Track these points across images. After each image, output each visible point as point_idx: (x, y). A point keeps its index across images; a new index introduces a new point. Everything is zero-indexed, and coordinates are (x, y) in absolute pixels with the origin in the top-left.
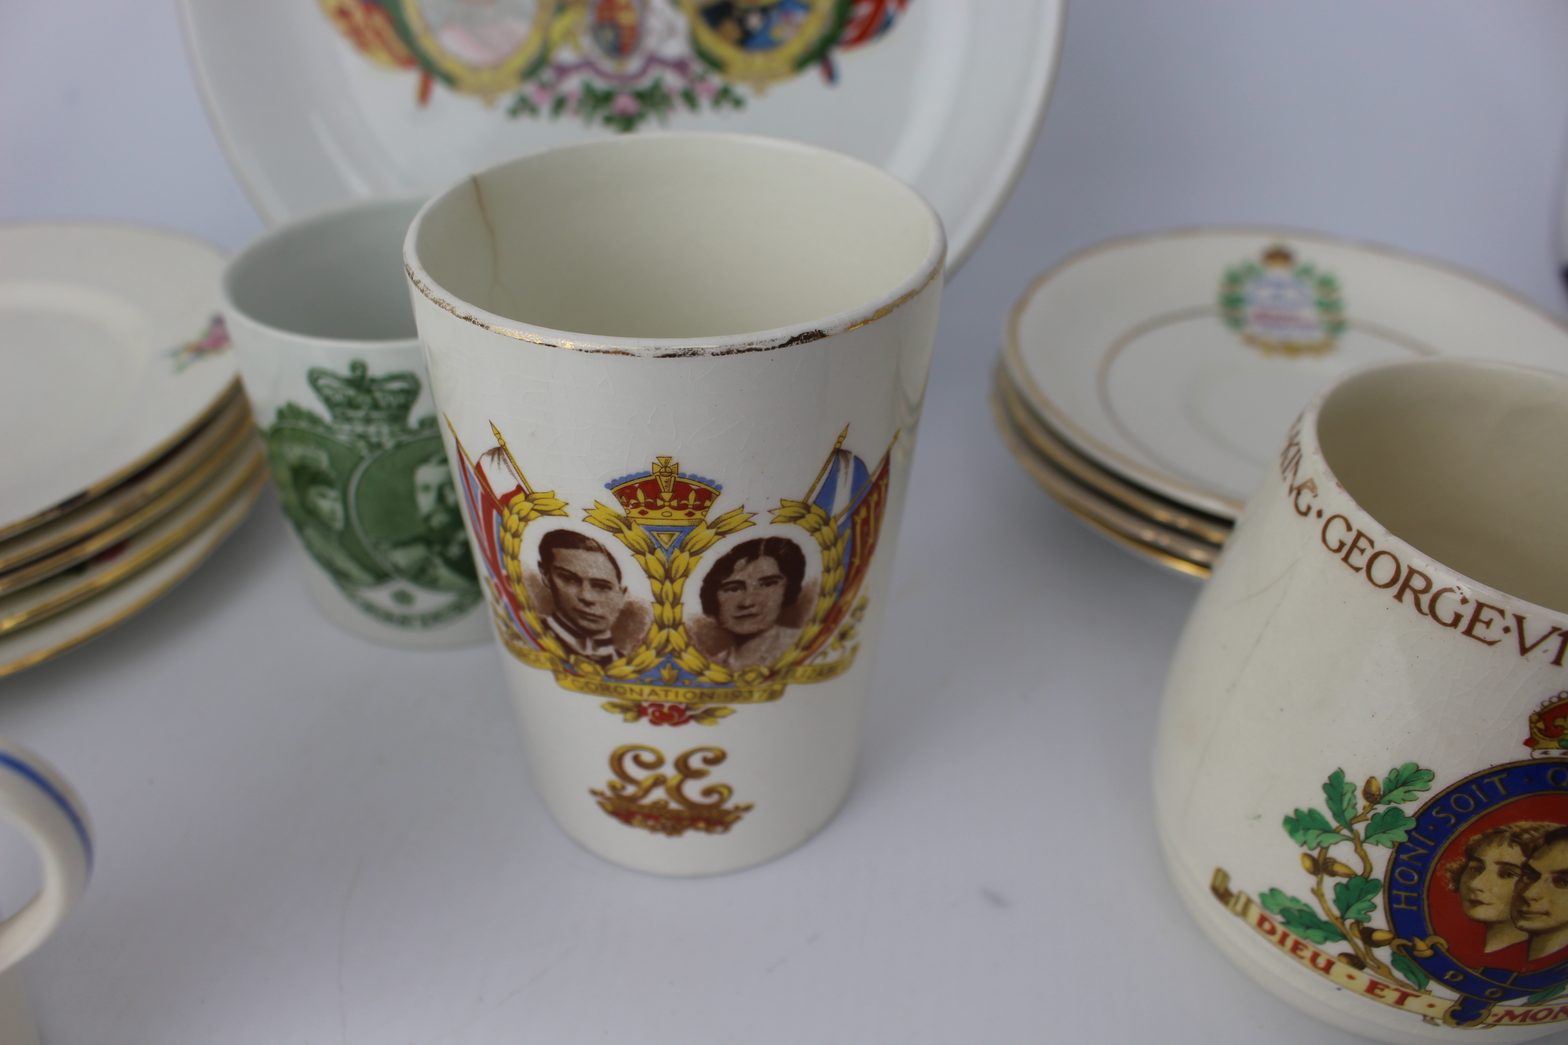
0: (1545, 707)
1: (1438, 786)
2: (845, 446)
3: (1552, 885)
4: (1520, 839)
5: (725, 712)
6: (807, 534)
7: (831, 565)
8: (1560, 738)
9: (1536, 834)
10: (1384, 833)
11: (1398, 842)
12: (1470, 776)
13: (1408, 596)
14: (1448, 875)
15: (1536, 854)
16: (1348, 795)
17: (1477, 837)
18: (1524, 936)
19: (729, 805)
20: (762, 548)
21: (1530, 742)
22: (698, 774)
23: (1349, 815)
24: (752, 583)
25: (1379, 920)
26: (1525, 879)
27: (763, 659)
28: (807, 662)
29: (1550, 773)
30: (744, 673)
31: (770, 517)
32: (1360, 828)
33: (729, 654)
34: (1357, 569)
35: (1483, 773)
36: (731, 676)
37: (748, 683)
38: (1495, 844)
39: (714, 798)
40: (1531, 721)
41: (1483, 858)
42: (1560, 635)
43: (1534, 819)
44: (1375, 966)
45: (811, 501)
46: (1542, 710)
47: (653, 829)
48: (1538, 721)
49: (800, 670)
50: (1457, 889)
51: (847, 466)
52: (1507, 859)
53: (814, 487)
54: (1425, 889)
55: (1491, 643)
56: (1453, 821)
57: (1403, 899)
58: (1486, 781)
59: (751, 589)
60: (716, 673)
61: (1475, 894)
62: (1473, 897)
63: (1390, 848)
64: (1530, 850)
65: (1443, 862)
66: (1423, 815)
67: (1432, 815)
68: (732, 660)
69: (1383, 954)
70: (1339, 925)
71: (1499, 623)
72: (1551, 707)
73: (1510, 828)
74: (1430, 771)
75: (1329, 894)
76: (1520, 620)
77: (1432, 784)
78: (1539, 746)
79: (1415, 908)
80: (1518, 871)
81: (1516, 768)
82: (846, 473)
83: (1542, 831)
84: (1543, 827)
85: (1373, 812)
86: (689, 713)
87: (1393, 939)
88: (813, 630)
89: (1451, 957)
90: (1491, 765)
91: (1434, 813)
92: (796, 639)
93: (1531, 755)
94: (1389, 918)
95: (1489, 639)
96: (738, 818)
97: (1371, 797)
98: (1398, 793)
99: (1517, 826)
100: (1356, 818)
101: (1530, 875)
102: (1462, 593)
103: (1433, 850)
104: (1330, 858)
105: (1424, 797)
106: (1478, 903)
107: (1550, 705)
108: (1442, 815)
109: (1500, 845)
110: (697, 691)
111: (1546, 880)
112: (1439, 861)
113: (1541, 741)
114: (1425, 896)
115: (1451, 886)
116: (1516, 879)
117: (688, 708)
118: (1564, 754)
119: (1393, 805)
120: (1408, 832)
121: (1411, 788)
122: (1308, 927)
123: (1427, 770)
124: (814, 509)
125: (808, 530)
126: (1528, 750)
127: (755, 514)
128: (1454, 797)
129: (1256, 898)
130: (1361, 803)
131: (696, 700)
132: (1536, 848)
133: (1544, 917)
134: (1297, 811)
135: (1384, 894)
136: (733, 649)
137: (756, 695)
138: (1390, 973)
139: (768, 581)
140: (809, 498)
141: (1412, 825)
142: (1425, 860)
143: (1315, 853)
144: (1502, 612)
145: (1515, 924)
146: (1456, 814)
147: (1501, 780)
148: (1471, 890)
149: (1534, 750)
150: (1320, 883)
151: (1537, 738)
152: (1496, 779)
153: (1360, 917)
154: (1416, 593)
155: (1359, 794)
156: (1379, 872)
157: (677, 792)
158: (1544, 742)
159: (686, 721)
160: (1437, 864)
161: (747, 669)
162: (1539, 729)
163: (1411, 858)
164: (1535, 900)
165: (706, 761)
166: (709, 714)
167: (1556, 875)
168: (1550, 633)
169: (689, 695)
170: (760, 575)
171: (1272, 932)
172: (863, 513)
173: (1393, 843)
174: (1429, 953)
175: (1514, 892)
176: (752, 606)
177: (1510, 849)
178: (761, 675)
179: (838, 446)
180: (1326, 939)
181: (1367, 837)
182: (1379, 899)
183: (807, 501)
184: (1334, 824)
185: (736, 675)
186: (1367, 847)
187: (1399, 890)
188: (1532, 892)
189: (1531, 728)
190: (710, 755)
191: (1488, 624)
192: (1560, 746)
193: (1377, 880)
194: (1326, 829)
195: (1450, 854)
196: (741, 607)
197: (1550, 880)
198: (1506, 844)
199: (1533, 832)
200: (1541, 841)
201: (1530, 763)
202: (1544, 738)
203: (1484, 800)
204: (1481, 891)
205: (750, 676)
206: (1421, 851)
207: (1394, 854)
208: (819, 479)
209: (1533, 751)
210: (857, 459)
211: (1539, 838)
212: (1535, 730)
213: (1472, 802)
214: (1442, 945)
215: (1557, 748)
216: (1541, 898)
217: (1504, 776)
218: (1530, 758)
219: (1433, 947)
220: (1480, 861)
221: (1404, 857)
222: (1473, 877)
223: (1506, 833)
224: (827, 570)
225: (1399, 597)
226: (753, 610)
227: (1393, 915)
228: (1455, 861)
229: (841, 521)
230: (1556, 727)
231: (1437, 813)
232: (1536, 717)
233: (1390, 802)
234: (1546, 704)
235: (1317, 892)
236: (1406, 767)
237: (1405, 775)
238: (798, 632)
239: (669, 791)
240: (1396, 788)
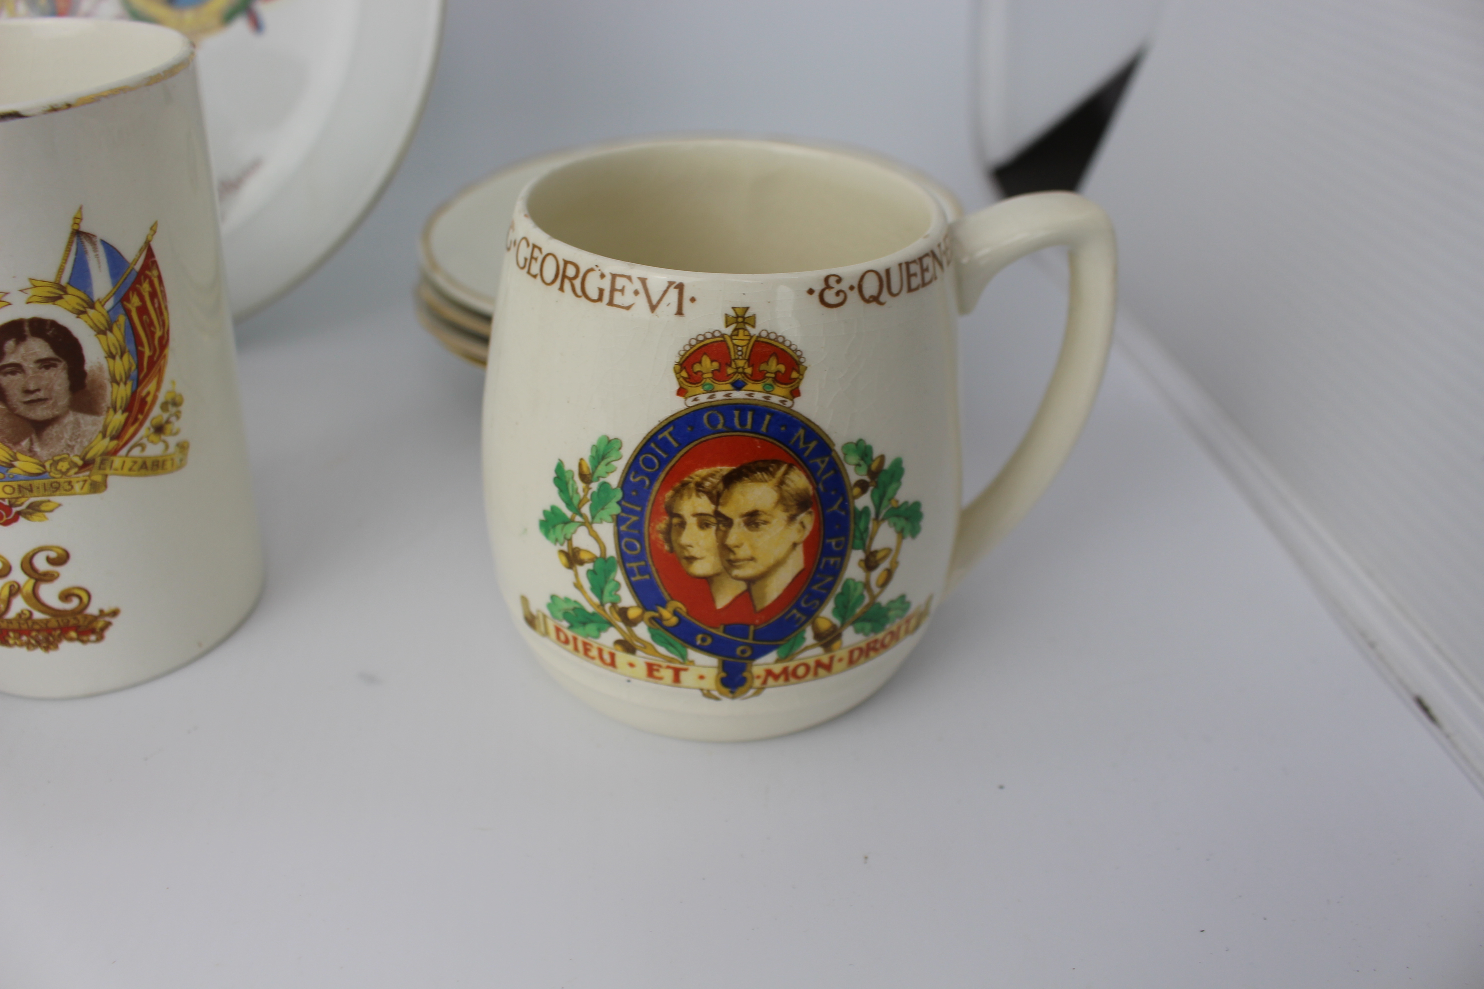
0: (683, 356)
1: (628, 452)
2: (85, 227)
3: (745, 529)
4: (703, 487)
5: (51, 506)
6: (73, 317)
7: (114, 351)
8: (703, 382)
9: (715, 481)
10: (603, 509)
11: (615, 515)
12: (647, 435)
13: (567, 285)
14: (661, 536)
15: (721, 501)
16: (571, 482)
17: (670, 493)
18: (742, 587)
19: (93, 610)
20: (27, 329)
21: (681, 392)
22: (49, 577)
23: (576, 501)
24: (29, 366)
25: (627, 599)
26: (721, 527)
27: (71, 447)
28: (123, 452)
29: (705, 417)
30: (55, 463)
31: (24, 297)
32: (586, 510)
33: (32, 443)
34: (535, 276)
35: (655, 430)
36: (44, 466)
37: (64, 473)
38: (685, 497)
39: (74, 603)
40: (676, 373)
41: (681, 513)
42: (675, 288)
43: (708, 465)
44: (642, 646)
45: (64, 281)
46: (681, 359)
47: (28, 645)
48: (681, 371)
49: (117, 461)
50: (672, 550)
51: (95, 249)
52: (700, 510)
53: (62, 268)
54: (648, 556)
55: (628, 308)
56: (647, 482)
57: (636, 570)
58: (660, 437)
59: (30, 372)
60: (25, 464)
61: (687, 550)
62: (686, 554)
63: (611, 523)
64: (716, 498)
65: (652, 524)
66: (625, 483)
67: (630, 482)
68: (37, 449)
69: (642, 631)
70: (600, 611)
71: (630, 288)
72: (687, 355)
73: (692, 478)
74: (617, 439)
75: (586, 584)
76: (643, 281)
77: (622, 451)
78: (689, 394)
79: (647, 577)
80: (713, 520)
81: (678, 419)
82: (97, 256)
83: (718, 476)
84: (717, 472)
85: (590, 492)
86: (15, 510)
87: (643, 613)
88: (118, 419)
89: (693, 620)
90: (659, 421)
91: (631, 479)
92: (100, 427)
93: (686, 405)
94: (634, 593)
95: (626, 305)
96: (108, 625)
97: (586, 478)
98: (602, 468)
99: (697, 476)
100: (581, 502)
101: (725, 522)
102: (599, 270)
103: (641, 514)
104: (576, 548)
105: (621, 465)
106: (691, 559)
107: (685, 354)
108: (638, 479)
109: (690, 497)
110: (15, 484)
111: (739, 525)
112: (649, 525)
113: (689, 389)
114: (650, 563)
115: (666, 547)
116: (714, 528)
117: (11, 505)
118: (710, 397)
119: (602, 480)
120: (619, 503)
121: (608, 460)
122: (584, 624)
123: (615, 439)
124: (70, 290)
125: (72, 312)
126: (681, 399)
127: (7, 293)
128: (641, 458)
129: (547, 612)
130: (580, 485)
131: (16, 495)
132: (719, 495)
133: (752, 563)
134: (545, 512)
135: (621, 570)
136: (34, 436)
137: (77, 487)
138: (656, 651)
139: (45, 364)
140: (60, 278)
141: (619, 495)
142: (638, 526)
143: (565, 548)
144: (629, 278)
145: (730, 574)
146: (648, 475)
147: (670, 434)
148: (683, 547)
149: (686, 398)
150: (576, 575)
151: (685, 387)
152: (666, 434)
153: (613, 599)
154: (571, 279)
155: (577, 478)
156: (612, 551)
157: (34, 598)
158: (692, 389)
159: (15, 519)
160: (649, 528)
161: (57, 458)
162: (684, 378)
163: (629, 527)
164: (737, 547)
165: (50, 560)
166: (34, 509)
167: (745, 518)
168: (668, 288)
169: (8, 490)
170: (35, 358)
171: (567, 642)
172: (135, 301)
173: (612, 516)
174: (674, 621)
175: (717, 542)
176: (38, 390)
177: (698, 499)
178: (73, 464)
179: (76, 227)
180: (600, 630)
181: (593, 517)
182: (619, 576)
183: (60, 281)
184: (569, 514)
185: (47, 465)
186: (596, 527)
187: (630, 562)
188: (732, 539)
189: (678, 379)
190: (53, 555)
191: (622, 291)
192: (705, 390)
193: (612, 557)
194: (567, 522)
195: (655, 516)
196: (28, 392)
197: (742, 524)
198: (694, 494)
199: (711, 479)
200: (721, 486)
201: (688, 411)
202: (690, 385)
203: (664, 456)
204: (691, 546)
205: (63, 466)
206: (634, 518)
207: (616, 528)
208: (65, 260)
209: (686, 400)
210: (104, 243)
211: (718, 484)
212: (681, 379)
213: (656, 461)
214: (681, 609)
215: (703, 393)
216: (742, 544)
217: (671, 429)
218: (686, 407)
219: (675, 613)
220: (679, 516)
221: (623, 528)
222: (680, 534)
223: (690, 484)
224: (111, 356)
225: (561, 289)
226: (41, 395)
227: (636, 589)
228: (661, 521)
229: (109, 305)
230: (696, 373)
231: (634, 477)
232: (678, 367)
233: (599, 477)
234: (682, 353)
235: (578, 586)
236: (600, 440)
237: (602, 448)
238: (101, 419)
239: (26, 599)
240: (599, 463)
